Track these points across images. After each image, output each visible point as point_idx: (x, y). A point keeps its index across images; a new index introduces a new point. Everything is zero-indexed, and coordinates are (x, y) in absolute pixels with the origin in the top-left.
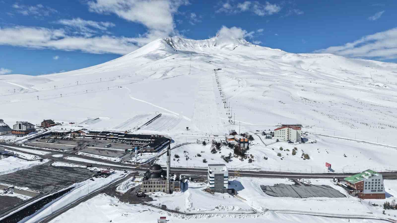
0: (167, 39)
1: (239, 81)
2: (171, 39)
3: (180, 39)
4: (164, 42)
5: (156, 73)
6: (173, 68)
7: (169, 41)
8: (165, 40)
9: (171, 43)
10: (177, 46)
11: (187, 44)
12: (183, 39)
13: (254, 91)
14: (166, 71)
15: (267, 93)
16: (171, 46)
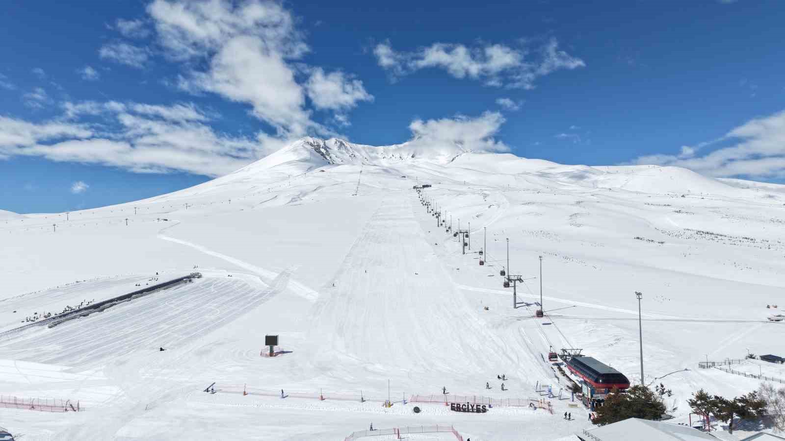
0: (314, 143)
1: (485, 196)
2: (323, 144)
3: (342, 144)
4: (309, 147)
5: (276, 196)
6: (320, 187)
7: (319, 146)
8: (311, 145)
9: (323, 150)
10: (336, 157)
11: (356, 154)
12: (348, 145)
13: (537, 214)
14: (301, 193)
15: (579, 220)
16: (323, 154)
